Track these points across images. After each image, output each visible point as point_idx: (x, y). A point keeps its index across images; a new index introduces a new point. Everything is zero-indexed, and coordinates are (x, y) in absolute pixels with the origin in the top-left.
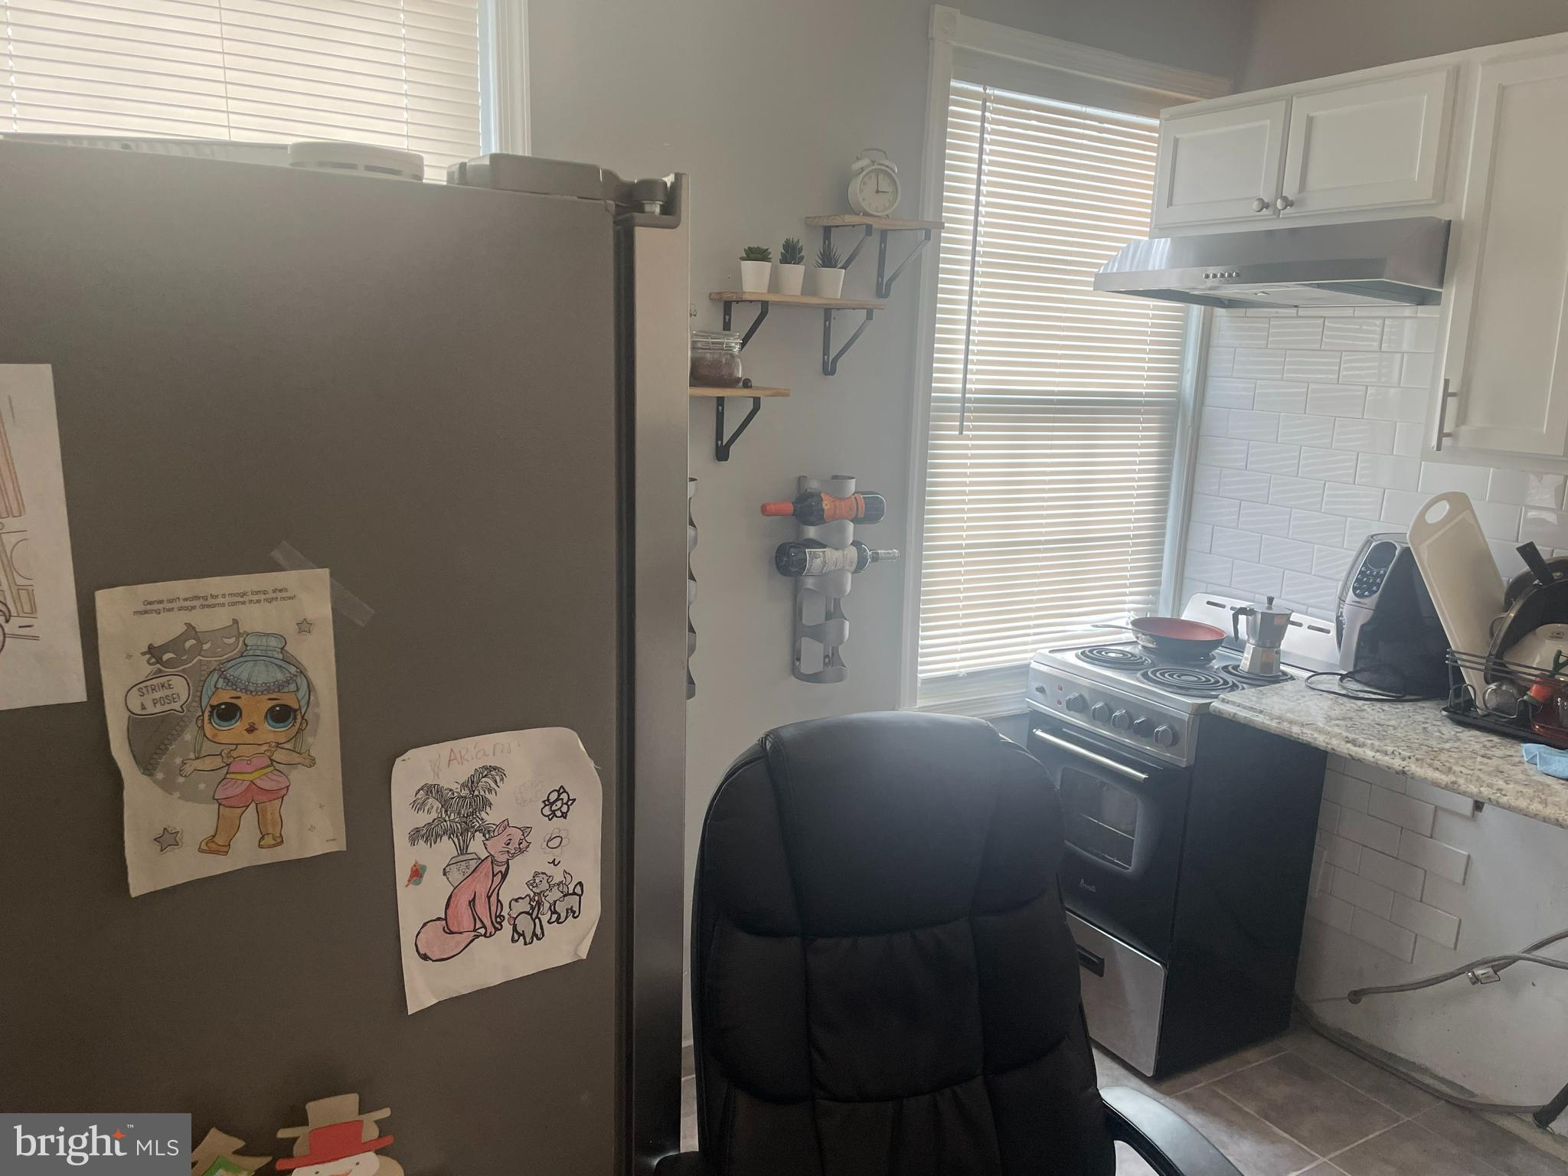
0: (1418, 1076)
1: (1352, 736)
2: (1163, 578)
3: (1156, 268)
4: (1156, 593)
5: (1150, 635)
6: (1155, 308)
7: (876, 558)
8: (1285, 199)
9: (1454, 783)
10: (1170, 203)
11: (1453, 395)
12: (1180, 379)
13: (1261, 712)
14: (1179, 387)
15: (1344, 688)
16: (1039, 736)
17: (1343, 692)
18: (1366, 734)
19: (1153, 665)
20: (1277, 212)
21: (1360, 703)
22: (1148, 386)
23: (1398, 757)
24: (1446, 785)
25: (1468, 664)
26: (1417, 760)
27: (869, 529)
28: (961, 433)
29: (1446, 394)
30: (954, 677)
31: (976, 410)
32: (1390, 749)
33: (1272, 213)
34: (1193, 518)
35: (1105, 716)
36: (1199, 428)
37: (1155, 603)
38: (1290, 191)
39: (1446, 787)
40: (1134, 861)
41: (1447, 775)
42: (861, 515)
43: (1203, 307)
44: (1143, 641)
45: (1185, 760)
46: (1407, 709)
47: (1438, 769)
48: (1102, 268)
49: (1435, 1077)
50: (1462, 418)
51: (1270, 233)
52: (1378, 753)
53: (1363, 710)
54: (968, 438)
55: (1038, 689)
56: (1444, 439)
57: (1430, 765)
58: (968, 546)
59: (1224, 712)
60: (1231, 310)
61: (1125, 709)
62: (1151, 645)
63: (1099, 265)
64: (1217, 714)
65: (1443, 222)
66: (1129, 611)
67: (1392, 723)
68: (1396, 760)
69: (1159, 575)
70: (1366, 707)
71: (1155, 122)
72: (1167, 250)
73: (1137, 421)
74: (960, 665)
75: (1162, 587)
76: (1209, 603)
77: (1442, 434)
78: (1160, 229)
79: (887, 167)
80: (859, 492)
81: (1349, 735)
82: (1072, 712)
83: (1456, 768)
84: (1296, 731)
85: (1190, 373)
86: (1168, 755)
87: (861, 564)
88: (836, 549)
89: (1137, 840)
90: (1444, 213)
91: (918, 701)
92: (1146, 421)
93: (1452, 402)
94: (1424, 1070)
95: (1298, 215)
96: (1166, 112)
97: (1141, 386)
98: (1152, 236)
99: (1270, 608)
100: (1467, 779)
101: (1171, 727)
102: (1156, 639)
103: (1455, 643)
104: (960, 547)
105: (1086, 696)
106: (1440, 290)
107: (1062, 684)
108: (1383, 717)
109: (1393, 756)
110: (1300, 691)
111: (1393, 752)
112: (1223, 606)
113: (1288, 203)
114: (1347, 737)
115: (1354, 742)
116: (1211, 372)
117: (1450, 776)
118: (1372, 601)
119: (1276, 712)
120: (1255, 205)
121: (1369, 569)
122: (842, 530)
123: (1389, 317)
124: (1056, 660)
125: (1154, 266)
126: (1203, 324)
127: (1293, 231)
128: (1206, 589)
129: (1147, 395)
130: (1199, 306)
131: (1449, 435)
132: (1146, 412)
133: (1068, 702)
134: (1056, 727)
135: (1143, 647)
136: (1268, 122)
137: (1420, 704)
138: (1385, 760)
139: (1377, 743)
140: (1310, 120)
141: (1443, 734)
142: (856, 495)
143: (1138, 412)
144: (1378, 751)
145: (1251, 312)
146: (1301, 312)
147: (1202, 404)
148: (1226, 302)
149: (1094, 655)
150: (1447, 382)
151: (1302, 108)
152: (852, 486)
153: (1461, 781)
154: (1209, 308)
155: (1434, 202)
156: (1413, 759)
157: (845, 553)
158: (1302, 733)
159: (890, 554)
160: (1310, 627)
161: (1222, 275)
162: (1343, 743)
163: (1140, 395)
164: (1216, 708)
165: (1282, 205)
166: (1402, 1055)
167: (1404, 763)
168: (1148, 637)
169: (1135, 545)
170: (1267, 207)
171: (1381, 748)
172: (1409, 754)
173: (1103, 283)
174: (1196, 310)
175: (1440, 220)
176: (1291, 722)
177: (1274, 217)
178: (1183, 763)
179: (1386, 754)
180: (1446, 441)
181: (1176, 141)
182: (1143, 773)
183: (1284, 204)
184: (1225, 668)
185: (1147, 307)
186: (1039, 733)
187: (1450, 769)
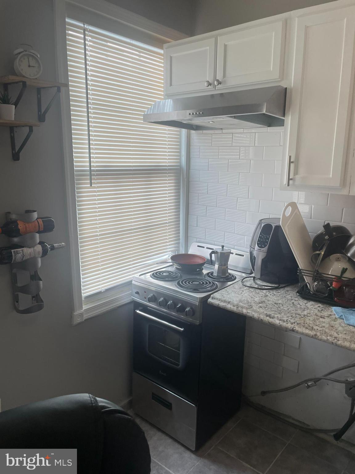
0: (288, 419)
1: (268, 313)
2: (181, 237)
3: (168, 111)
4: (179, 243)
5: (178, 263)
6: (169, 130)
7: (53, 248)
8: (218, 81)
9: (316, 335)
10: (171, 85)
11: (292, 162)
12: (180, 159)
13: (229, 303)
14: (180, 162)
15: (256, 284)
16: (137, 313)
17: (256, 286)
18: (273, 311)
19: (181, 277)
20: (215, 87)
21: (264, 291)
22: (169, 162)
23: (289, 323)
24: (313, 336)
25: (306, 274)
26: (298, 324)
27: (48, 235)
28: (91, 186)
29: (290, 162)
30: (100, 293)
31: (97, 175)
32: (285, 319)
33: (213, 87)
34: (189, 213)
35: (164, 304)
36: (189, 178)
37: (178, 247)
38: (219, 77)
39: (312, 337)
40: (181, 361)
41: (312, 331)
42: (41, 229)
43: (186, 130)
44: (176, 266)
45: (198, 321)
46: (282, 292)
47: (307, 328)
48: (146, 112)
49: (293, 419)
50: (296, 173)
51: (212, 96)
52: (280, 321)
53: (267, 296)
54: (95, 187)
55: (136, 293)
56: (290, 181)
57: (304, 326)
58: (100, 235)
59: (214, 303)
60: (197, 131)
61: (172, 300)
62: (179, 267)
63: (144, 111)
64: (211, 304)
65: (284, 88)
66: (169, 252)
67: (280, 302)
68: (289, 325)
69: (179, 236)
70: (267, 294)
71: (161, 51)
72: (171, 104)
73: (166, 177)
74: (101, 287)
75: (180, 240)
76: (198, 246)
77: (289, 179)
78: (168, 96)
79: (34, 54)
80: (39, 218)
81: (267, 313)
82: (151, 303)
83: (315, 327)
84: (245, 312)
85: (184, 156)
86: (191, 319)
87: (45, 252)
88: (30, 248)
89: (181, 352)
90: (284, 84)
91: (83, 306)
92: (169, 176)
93: (292, 165)
94: (290, 417)
95: (223, 88)
96: (165, 46)
97: (166, 162)
98: (165, 99)
99: (223, 250)
100: (320, 332)
101: (191, 308)
102: (180, 265)
103: (301, 266)
104: (97, 236)
105: (155, 295)
106: (283, 118)
107: (146, 291)
108: (275, 299)
109: (287, 323)
110: (241, 288)
111: (287, 320)
112: (204, 247)
113: (219, 83)
114: (266, 314)
115: (269, 316)
116: (192, 156)
117: (313, 332)
118: (265, 249)
119: (235, 303)
120: (206, 84)
121: (262, 235)
122: (33, 238)
123: (257, 132)
124: (142, 280)
125: (167, 110)
126: (187, 137)
127: (222, 95)
128: (197, 240)
129: (169, 166)
130: (185, 129)
131: (291, 179)
132: (169, 173)
133: (149, 298)
134: (145, 309)
135: (176, 267)
136: (208, 48)
137: (286, 289)
138: (284, 324)
139: (279, 316)
140: (225, 46)
141: (301, 306)
142: (38, 220)
143: (166, 173)
144: (280, 320)
145: (205, 132)
146: (224, 131)
147: (189, 169)
148: (195, 128)
149: (157, 275)
150: (290, 157)
151: (221, 41)
152: (35, 215)
153: (318, 334)
154: (189, 130)
155: (280, 80)
156: (296, 323)
157: (35, 249)
158: (248, 313)
159: (60, 245)
160: (236, 254)
161: (193, 114)
162: (265, 317)
163: (165, 166)
164: (210, 301)
165: (217, 83)
166: (281, 412)
167: (292, 326)
168: (178, 264)
169: (169, 226)
170: (210, 85)
171: (281, 319)
172: (294, 321)
173: (147, 118)
174: (184, 131)
175: (283, 87)
176: (242, 307)
177: (213, 89)
178: (197, 322)
179: (284, 321)
180: (291, 182)
181: (171, 57)
182: (182, 328)
183: (218, 83)
184: (208, 274)
185: (165, 130)
186: (138, 311)
187: (312, 328)
